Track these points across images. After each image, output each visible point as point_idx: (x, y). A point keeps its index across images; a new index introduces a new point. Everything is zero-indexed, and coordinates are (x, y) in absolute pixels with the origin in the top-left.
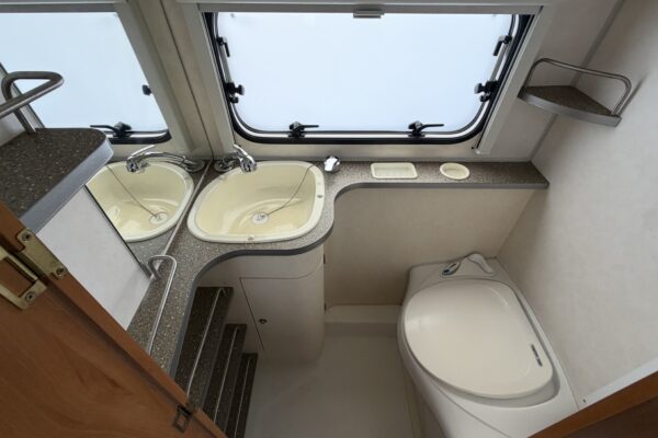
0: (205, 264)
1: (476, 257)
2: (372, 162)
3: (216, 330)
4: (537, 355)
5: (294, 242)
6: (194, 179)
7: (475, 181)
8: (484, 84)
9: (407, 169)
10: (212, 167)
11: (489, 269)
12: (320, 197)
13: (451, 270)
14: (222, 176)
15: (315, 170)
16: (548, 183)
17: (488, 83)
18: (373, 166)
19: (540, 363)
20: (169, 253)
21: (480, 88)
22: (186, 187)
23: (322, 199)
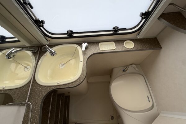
0: (44, 96)
1: (134, 65)
2: (100, 42)
3: (54, 106)
4: (149, 99)
5: (73, 83)
6: (35, 56)
7: (136, 49)
8: (144, 13)
9: (112, 44)
10: (41, 49)
11: (137, 70)
12: (81, 62)
13: (125, 70)
14: (45, 54)
15: (79, 48)
16: (161, 48)
17: (146, 12)
18: (100, 44)
19: (149, 101)
20: (28, 101)
21: (142, 14)
22: (33, 60)
23: (82, 62)
